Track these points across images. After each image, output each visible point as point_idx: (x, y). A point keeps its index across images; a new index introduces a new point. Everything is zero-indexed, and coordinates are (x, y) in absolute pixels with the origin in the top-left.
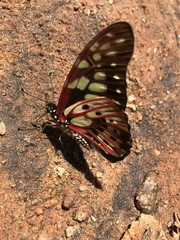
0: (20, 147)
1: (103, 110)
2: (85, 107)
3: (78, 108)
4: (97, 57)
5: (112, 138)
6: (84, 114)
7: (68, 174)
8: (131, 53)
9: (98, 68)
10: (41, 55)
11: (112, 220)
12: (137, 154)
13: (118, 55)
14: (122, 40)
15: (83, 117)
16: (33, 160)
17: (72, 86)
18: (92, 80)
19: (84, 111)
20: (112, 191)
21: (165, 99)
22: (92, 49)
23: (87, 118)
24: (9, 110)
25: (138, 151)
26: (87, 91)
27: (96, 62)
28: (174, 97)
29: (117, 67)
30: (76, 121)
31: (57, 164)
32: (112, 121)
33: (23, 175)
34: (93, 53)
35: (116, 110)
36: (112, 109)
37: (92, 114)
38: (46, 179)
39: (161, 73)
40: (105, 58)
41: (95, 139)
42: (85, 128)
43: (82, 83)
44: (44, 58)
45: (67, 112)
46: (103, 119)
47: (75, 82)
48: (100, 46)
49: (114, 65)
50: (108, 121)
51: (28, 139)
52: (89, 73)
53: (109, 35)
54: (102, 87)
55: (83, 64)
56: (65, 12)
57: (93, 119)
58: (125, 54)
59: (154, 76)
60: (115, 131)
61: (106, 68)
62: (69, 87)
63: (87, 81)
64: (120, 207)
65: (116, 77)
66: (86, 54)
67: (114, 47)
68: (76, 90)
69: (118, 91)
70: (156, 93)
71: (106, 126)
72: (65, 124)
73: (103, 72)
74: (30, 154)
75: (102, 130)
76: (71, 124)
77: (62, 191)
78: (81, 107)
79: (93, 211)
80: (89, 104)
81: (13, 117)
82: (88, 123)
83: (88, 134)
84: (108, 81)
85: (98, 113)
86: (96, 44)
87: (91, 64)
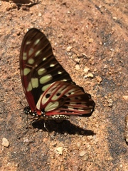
0: (24, 149)
1: (59, 90)
2: (47, 96)
3: (43, 100)
4: (31, 61)
5: (77, 104)
6: (50, 101)
7: (66, 149)
8: (49, 45)
9: (37, 68)
10: (9, 78)
11: (117, 166)
12: (111, 107)
13: (42, 51)
14: (38, 41)
15: (51, 103)
16: (36, 153)
17: (29, 89)
18: (39, 77)
19: (48, 99)
20: (106, 144)
21: (112, 55)
22: (24, 58)
23: (53, 102)
24: (5, 127)
25: (110, 105)
26: (41, 85)
27: (33, 65)
28: (117, 50)
29: (47, 59)
30: (48, 108)
31: (55, 146)
32: (70, 94)
33: (35, 167)
34: (27, 61)
35: (68, 86)
36: (64, 86)
37: (55, 98)
38: (53, 161)
39: (100, 40)
40: (36, 59)
41: (68, 111)
42: (57, 109)
43: (34, 83)
44: (12, 78)
45: (38, 106)
46: (64, 96)
47: (30, 85)
48: (28, 54)
49: (44, 59)
50: (68, 95)
51: (26, 140)
52: (34, 74)
53: (28, 43)
54: (48, 77)
55: (26, 71)
56: (12, 40)
57: (58, 100)
58: (46, 47)
59: (95, 45)
60: (76, 98)
61: (41, 64)
62: (28, 90)
63: (37, 79)
64: (118, 154)
65: (52, 66)
66: (23, 64)
67: (37, 48)
68: (34, 90)
69: (60, 73)
70: (103, 56)
71: (68, 99)
72: (42, 115)
73: (41, 68)
74: (33, 149)
75: (68, 103)
76: (46, 112)
77: (68, 164)
78: (44, 98)
79: (99, 166)
80: (48, 93)
81: (10, 130)
82: (56, 105)
83: (62, 111)
84: (49, 71)
85: (58, 95)
86: (25, 54)
87: (31, 68)
